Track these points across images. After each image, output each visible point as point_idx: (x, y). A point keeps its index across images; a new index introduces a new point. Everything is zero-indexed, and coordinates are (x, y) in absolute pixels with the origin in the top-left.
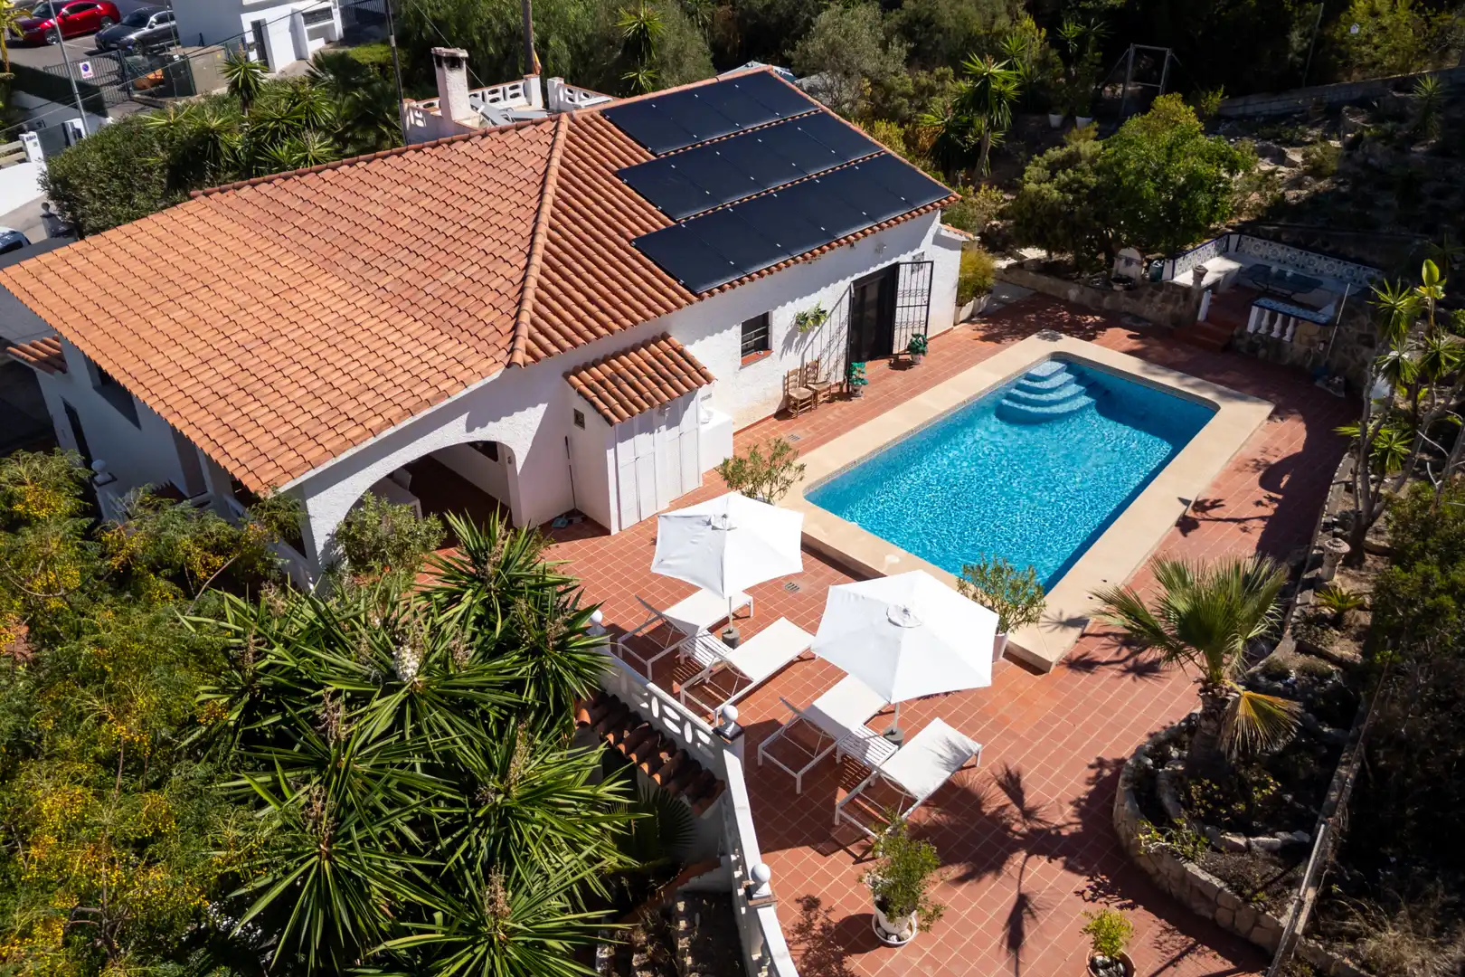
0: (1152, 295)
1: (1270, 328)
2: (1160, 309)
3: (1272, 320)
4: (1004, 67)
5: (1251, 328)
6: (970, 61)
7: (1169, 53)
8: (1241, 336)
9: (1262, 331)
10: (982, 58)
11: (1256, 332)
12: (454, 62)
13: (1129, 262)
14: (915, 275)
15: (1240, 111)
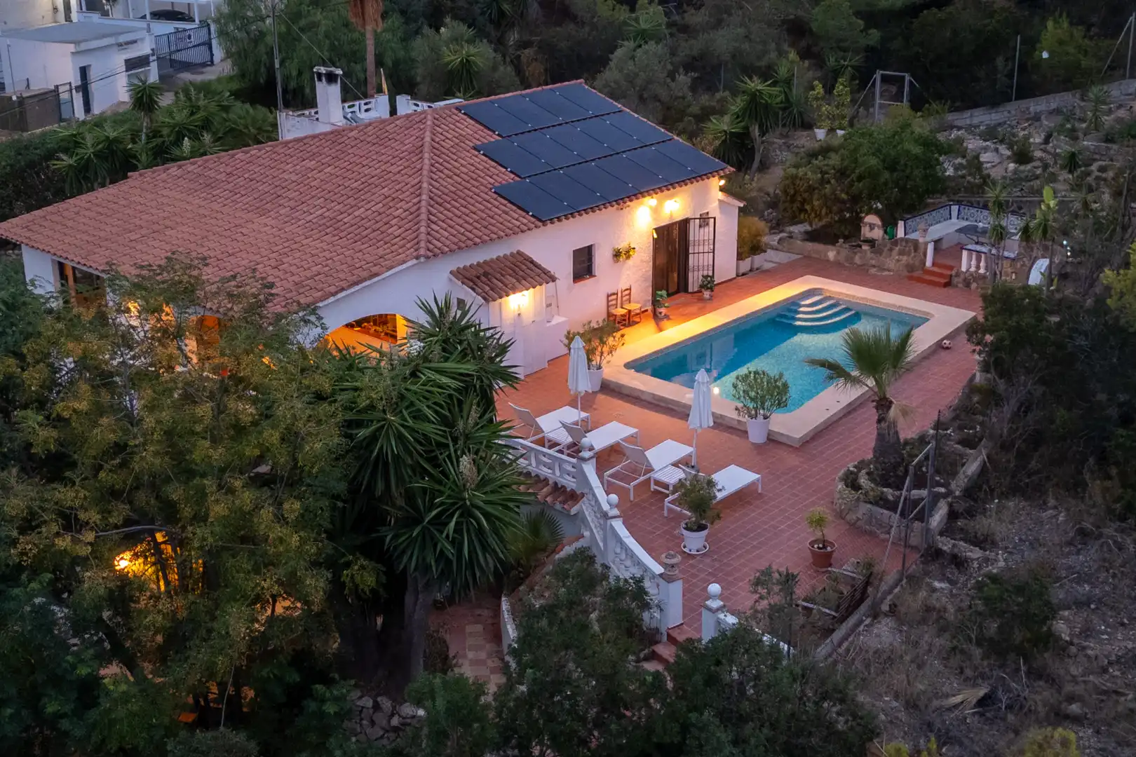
0: (891, 250)
1: (978, 267)
2: (898, 261)
3: (979, 260)
4: (768, 86)
5: (964, 269)
6: (742, 81)
7: (908, 77)
8: (958, 275)
9: (973, 269)
10: (751, 78)
11: (968, 270)
12: (331, 78)
13: (872, 227)
14: (702, 230)
15: (968, 122)
